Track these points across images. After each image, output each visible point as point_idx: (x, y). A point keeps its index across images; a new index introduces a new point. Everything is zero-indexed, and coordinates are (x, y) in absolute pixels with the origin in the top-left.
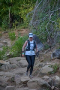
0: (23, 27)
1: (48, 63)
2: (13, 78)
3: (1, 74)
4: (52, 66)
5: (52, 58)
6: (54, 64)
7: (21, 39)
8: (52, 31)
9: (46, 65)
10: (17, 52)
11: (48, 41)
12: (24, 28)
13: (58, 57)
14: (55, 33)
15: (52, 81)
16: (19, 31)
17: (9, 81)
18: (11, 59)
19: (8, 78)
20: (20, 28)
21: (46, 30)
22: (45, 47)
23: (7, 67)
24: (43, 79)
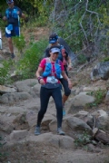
0: (37, 23)
1: (85, 88)
2: (23, 116)
3: (2, 111)
4: (92, 94)
5: (93, 79)
6: (96, 89)
7: (36, 45)
8: (92, 29)
9: (82, 91)
10: (28, 69)
11: (85, 48)
12: (40, 26)
13: (102, 76)
14: (96, 34)
15: (93, 119)
16: (30, 31)
17: (15, 121)
18: (18, 83)
19: (14, 117)
20: (33, 25)
21: (80, 28)
22: (79, 59)
23: (11, 98)
24: (78, 116)
